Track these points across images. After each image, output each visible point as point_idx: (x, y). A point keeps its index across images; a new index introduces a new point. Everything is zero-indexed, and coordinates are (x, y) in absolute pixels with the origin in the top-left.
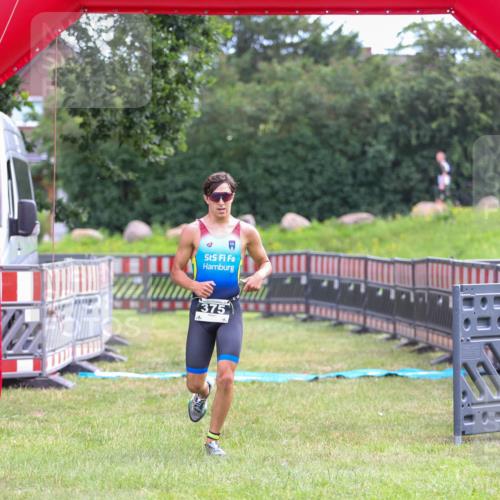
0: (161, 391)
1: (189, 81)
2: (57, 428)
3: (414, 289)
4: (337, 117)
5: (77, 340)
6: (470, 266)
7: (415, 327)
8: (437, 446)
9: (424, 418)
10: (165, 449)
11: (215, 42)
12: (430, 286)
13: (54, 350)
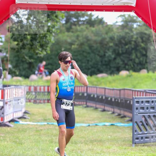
0: (41, 128)
1: (51, 31)
2: (8, 139)
3: (120, 98)
4: (97, 43)
5: (14, 112)
6: (138, 91)
7: (120, 110)
8: (127, 147)
9: (123, 139)
10: (42, 146)
11: (59, 19)
12: (125, 97)
13: (7, 115)
